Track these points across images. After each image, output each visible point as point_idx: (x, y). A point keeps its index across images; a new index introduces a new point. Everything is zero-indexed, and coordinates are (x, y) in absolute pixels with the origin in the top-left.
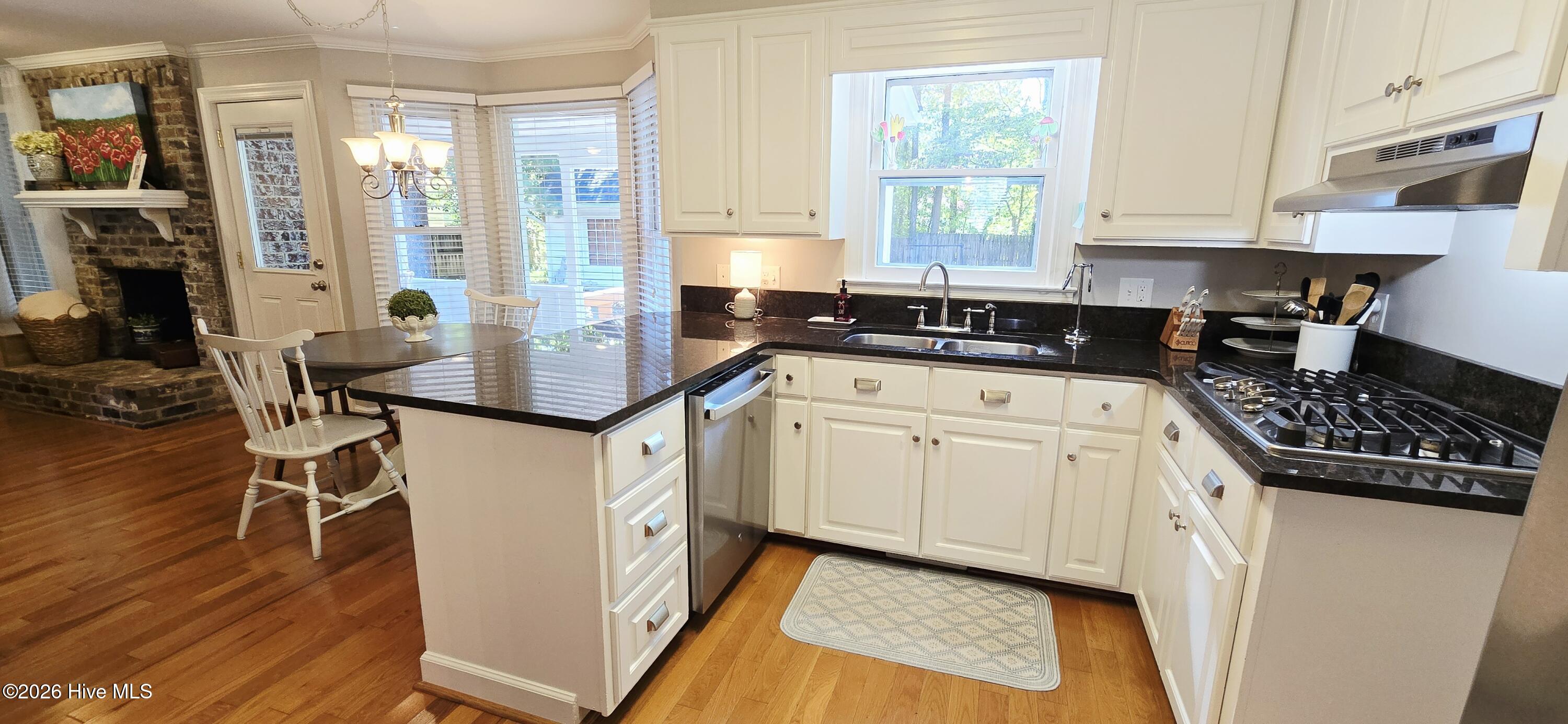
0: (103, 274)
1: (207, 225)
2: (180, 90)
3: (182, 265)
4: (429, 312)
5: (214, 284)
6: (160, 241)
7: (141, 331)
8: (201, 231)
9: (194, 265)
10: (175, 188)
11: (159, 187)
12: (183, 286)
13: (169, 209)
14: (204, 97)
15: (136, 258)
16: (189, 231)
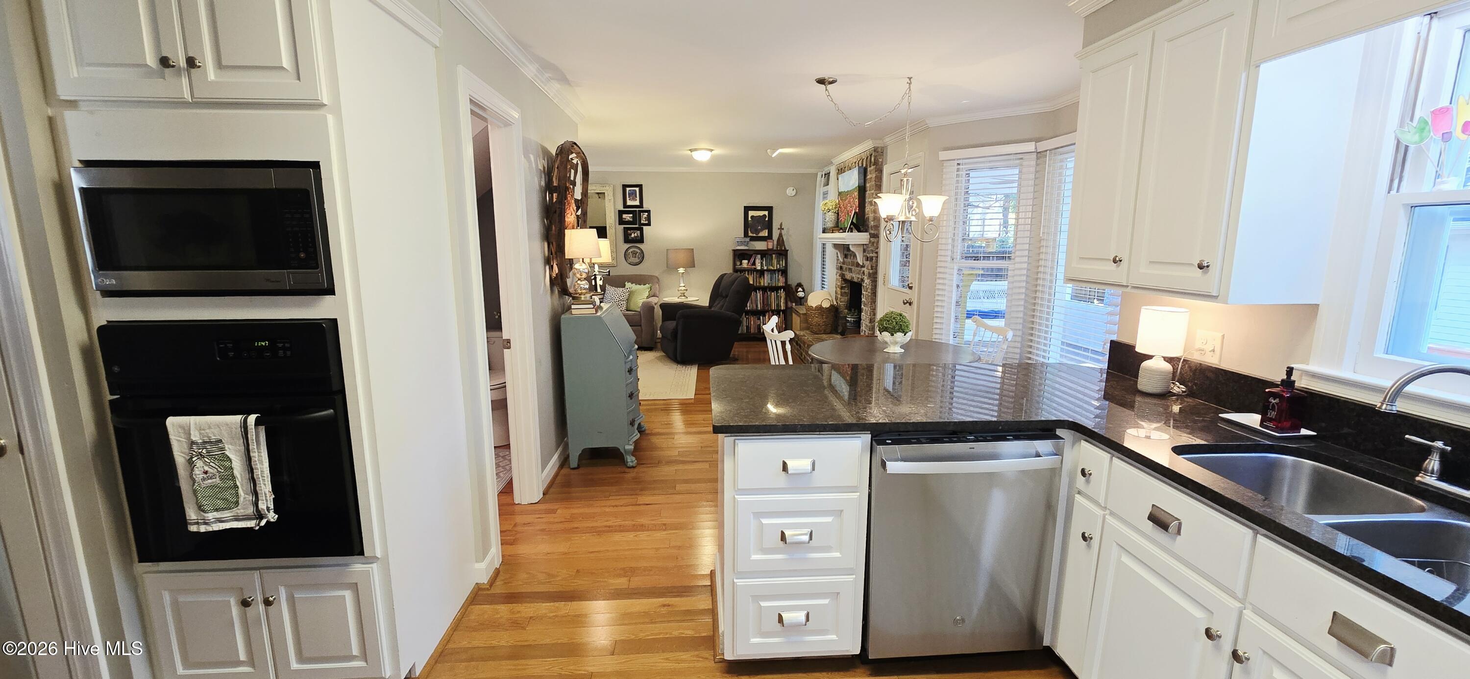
0: (843, 282)
1: (874, 255)
2: (876, 168)
3: (862, 280)
4: (899, 331)
5: (870, 294)
6: (858, 265)
7: (849, 319)
8: (872, 258)
9: (867, 282)
10: (866, 231)
11: (859, 231)
12: (861, 293)
13: (863, 244)
14: (886, 170)
15: (851, 274)
16: (867, 260)
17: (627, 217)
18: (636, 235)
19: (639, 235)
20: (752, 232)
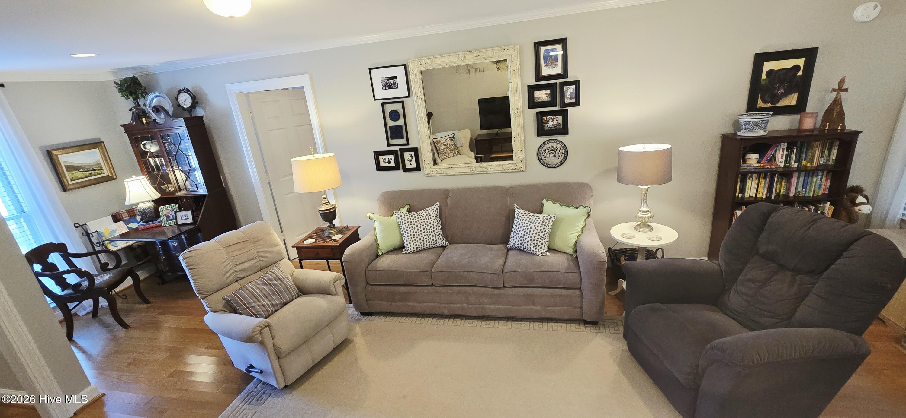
17: (542, 95)
18: (555, 122)
19: (560, 121)
20: (764, 101)
